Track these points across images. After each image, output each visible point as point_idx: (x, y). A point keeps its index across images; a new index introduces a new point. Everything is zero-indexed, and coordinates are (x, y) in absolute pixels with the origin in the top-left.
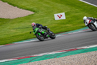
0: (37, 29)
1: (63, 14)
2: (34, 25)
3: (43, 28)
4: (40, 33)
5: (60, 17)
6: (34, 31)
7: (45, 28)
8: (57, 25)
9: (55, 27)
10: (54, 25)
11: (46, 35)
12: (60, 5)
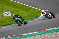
0: (17, 18)
1: (9, 12)
2: (14, 16)
3: (20, 17)
4: (19, 21)
5: (7, 15)
6: (15, 20)
7: (21, 18)
8: (5, 20)
9: (4, 21)
10: (3, 20)
11: (22, 22)
12: (7, 6)
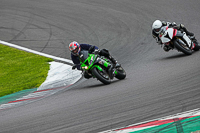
0: (92, 58)
